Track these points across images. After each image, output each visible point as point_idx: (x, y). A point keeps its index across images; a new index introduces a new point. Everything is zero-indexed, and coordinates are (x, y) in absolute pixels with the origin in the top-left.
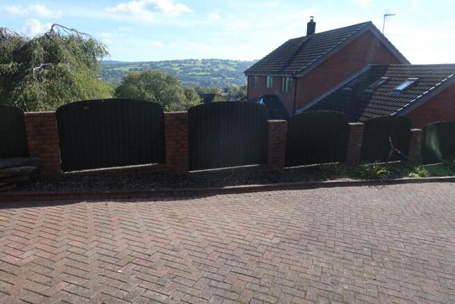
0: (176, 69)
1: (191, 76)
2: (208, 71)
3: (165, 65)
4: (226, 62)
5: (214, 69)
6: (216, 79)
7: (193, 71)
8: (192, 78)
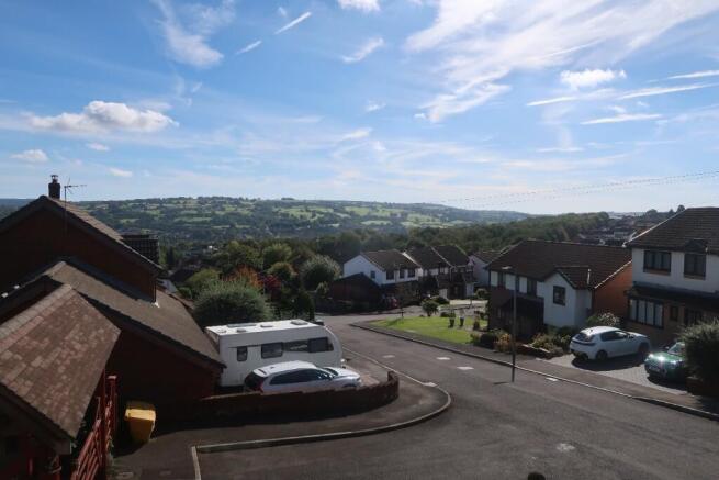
0: (154, 213)
1: (177, 223)
2: (207, 216)
3: (134, 207)
4: (237, 202)
5: (217, 212)
6: (219, 227)
7: (184, 216)
8: (179, 227)
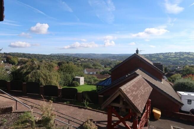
0: (161, 57)
1: (168, 60)
2: (178, 58)
3: (156, 55)
4: (188, 53)
5: (181, 57)
6: (182, 61)
7: (169, 58)
